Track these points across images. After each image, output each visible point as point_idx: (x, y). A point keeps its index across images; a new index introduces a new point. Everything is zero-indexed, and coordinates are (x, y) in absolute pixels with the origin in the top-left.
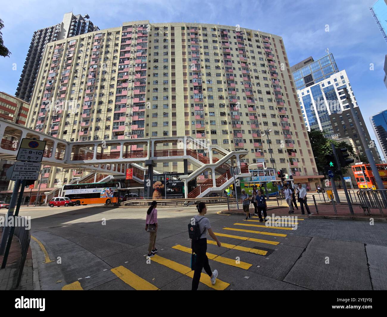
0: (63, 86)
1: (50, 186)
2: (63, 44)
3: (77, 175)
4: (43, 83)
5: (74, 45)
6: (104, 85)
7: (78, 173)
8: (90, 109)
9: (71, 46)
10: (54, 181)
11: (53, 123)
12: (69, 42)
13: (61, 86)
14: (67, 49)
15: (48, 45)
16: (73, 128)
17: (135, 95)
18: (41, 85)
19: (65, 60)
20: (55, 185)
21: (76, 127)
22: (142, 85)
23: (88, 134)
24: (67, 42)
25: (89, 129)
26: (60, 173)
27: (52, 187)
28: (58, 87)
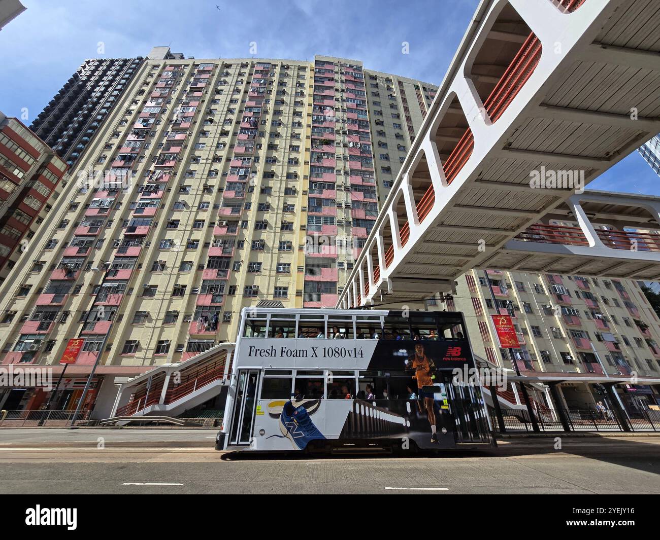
0: (177, 132)
1: (109, 361)
2: (183, 66)
3: (201, 333)
4: (126, 121)
5: (208, 71)
6: (278, 145)
7: (207, 329)
8: (244, 183)
9: (201, 72)
10: (123, 346)
11: (141, 199)
12: (198, 65)
13: (172, 131)
14: (191, 74)
15: (147, 63)
16: (196, 216)
17: (352, 170)
18: (120, 124)
19: (185, 91)
20: (124, 357)
21: (205, 216)
22: (365, 155)
23: (238, 234)
24: (194, 65)
25: (240, 223)
26: (147, 324)
27: (116, 361)
28: (164, 132)
